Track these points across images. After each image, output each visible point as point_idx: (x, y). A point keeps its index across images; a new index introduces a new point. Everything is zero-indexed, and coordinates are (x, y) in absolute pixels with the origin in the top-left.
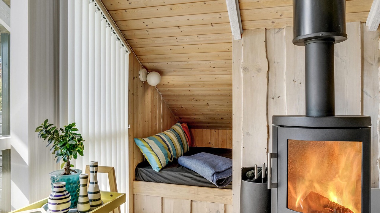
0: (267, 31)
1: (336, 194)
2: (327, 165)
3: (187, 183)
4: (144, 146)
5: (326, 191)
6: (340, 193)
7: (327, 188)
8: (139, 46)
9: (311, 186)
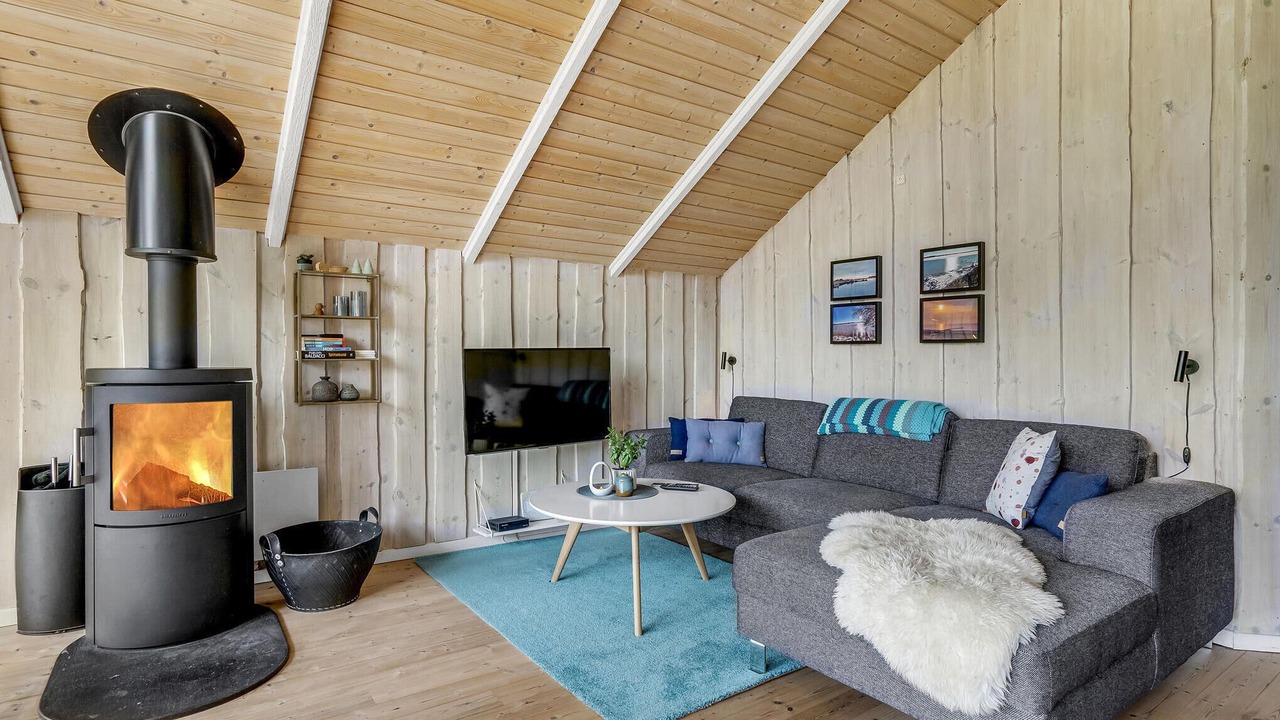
0: (84, 219)
1: (206, 466)
5: (183, 460)
6: (216, 464)
7: (185, 453)
9: (148, 450)
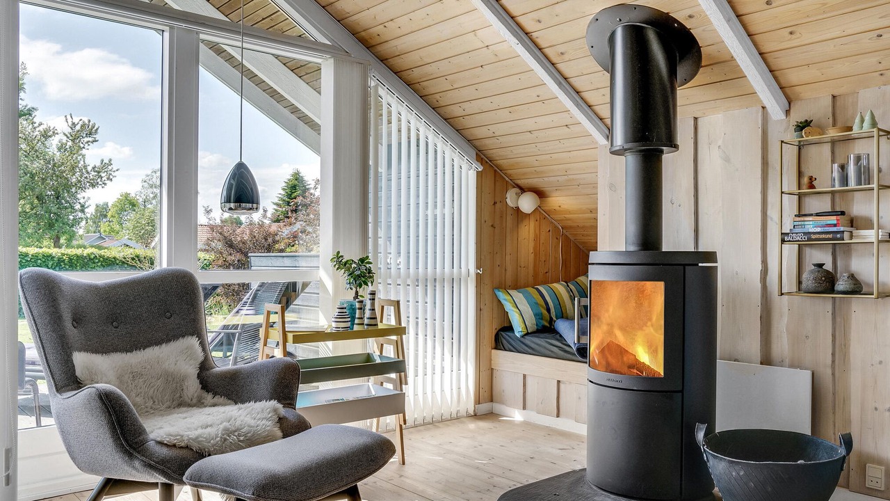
2: (634, 305)
3: (555, 356)
4: (505, 300)
7: (634, 339)
8: (497, 158)
9: (611, 332)
